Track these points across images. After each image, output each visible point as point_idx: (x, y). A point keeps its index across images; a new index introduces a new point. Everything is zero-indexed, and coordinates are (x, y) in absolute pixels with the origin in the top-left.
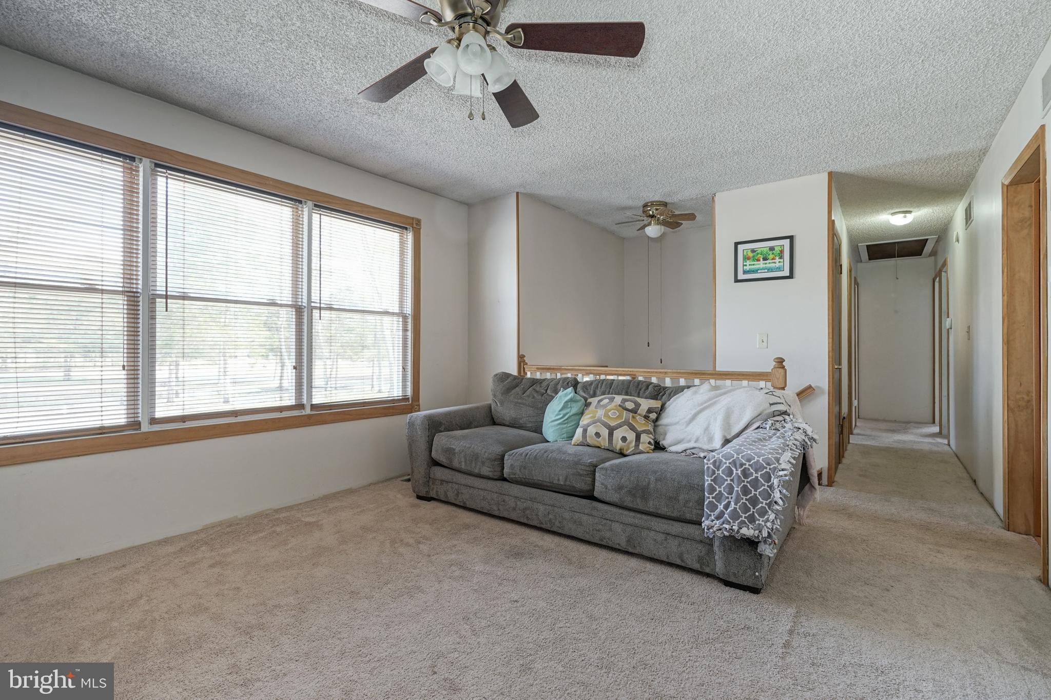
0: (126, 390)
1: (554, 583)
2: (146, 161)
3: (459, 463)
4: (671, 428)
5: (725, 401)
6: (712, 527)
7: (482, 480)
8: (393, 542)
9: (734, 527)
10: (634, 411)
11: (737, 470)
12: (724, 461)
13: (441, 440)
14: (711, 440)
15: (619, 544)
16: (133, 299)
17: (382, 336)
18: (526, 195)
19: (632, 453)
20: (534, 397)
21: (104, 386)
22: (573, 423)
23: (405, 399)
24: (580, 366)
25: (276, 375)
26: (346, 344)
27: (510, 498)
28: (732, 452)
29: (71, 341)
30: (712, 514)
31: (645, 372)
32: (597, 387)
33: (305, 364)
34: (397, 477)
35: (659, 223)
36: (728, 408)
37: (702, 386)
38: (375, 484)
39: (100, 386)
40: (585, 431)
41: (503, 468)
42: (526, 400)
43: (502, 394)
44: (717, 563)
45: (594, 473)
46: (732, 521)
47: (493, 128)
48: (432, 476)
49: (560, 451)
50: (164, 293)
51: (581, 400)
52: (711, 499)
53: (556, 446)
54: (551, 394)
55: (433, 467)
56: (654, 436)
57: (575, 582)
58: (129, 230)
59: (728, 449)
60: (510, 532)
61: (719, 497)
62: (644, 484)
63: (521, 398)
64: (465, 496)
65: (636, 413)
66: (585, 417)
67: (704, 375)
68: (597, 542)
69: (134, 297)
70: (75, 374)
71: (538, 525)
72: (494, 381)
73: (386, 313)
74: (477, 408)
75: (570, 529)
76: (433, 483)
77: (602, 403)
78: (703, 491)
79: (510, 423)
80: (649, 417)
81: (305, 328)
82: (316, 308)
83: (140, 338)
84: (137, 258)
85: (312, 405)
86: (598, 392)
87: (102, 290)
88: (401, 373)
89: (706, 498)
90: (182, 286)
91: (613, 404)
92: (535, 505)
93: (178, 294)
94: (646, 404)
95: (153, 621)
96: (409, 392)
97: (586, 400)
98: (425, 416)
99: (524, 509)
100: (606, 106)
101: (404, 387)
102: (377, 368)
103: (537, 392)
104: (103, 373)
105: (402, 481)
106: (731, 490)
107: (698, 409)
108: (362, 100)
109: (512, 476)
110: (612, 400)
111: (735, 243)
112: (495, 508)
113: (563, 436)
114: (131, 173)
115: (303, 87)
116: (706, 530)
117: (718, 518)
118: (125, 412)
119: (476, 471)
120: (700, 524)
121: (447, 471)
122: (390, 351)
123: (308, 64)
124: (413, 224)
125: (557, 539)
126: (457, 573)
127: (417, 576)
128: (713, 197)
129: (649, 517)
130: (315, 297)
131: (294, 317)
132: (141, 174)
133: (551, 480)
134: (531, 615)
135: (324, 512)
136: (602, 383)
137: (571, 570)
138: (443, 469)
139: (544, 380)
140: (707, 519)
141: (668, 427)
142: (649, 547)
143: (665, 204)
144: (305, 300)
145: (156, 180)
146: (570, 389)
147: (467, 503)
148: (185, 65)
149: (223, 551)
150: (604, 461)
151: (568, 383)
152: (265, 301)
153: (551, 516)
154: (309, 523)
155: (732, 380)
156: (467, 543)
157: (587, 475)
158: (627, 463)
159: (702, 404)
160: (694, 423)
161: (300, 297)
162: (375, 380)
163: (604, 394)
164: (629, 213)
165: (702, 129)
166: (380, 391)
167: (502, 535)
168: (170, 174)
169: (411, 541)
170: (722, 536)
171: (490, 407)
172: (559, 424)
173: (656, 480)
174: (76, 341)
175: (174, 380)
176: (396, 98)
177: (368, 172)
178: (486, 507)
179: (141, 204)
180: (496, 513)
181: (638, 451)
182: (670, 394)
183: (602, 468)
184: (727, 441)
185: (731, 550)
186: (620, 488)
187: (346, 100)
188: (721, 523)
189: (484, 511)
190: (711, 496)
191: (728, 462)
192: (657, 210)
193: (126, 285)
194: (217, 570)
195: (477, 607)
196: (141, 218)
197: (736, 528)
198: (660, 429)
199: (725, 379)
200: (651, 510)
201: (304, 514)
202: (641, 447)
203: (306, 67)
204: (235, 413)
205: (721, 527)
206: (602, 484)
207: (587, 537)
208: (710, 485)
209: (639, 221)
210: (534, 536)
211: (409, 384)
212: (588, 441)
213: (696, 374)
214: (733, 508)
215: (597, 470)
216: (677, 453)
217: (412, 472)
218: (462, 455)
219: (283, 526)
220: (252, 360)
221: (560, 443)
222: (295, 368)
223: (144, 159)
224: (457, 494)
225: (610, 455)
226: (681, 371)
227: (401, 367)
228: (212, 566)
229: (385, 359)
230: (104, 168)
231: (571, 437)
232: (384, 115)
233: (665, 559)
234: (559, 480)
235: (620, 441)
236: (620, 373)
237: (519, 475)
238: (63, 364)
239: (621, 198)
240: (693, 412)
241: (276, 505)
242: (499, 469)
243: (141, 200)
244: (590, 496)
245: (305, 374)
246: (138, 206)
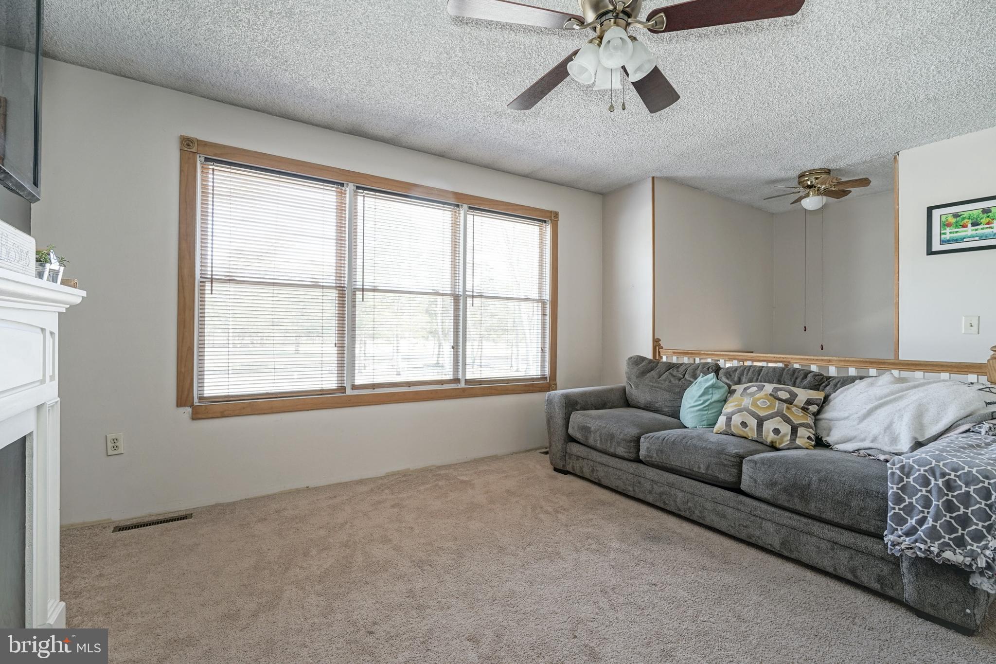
0: (336, 362)
1: (695, 574)
2: (351, 185)
3: (595, 441)
4: (838, 423)
5: (914, 397)
6: (899, 544)
7: (617, 460)
8: (534, 508)
9: (932, 549)
10: (790, 402)
11: (936, 480)
12: (917, 467)
13: (577, 417)
14: (894, 440)
15: (771, 545)
16: (341, 292)
17: (520, 320)
18: (660, 178)
19: (787, 447)
20: (670, 381)
21: (323, 359)
22: (716, 410)
23: (544, 378)
24: (721, 351)
25: (434, 353)
26: (490, 328)
27: (646, 480)
28: (928, 457)
29: (299, 324)
30: (899, 528)
31: (802, 359)
32: (742, 374)
33: (461, 344)
34: (536, 449)
35: (819, 193)
36: (920, 405)
37: (880, 378)
38: (516, 453)
39: (321, 359)
40: (729, 419)
41: (639, 450)
42: (662, 384)
43: (637, 377)
44: (906, 587)
45: (740, 465)
46: (929, 541)
47: (630, 116)
48: (568, 451)
49: (700, 438)
50: (361, 287)
51: (723, 387)
52: (897, 511)
53: (695, 433)
54: (689, 379)
55: (569, 443)
56: (816, 431)
57: (719, 577)
58: (340, 239)
59: (921, 453)
60: (646, 514)
61: (910, 510)
62: (804, 482)
63: (656, 381)
64: (600, 473)
65: (791, 403)
66: (729, 405)
67: (883, 365)
68: (744, 539)
69: (342, 290)
70: (302, 349)
71: (676, 512)
72: (628, 364)
73: (527, 299)
74: (612, 390)
75: (713, 521)
76: (570, 458)
77: (748, 391)
78: (887, 499)
79: (646, 406)
80: (808, 409)
81: (461, 313)
82: (469, 296)
83: (346, 322)
84: (344, 260)
85: (466, 380)
86: (744, 379)
87: (323, 286)
88: (540, 354)
89: (889, 509)
90: (373, 281)
91: (762, 394)
92: (673, 491)
93: (370, 288)
94: (803, 395)
95: (355, 542)
96: (547, 372)
97: (729, 387)
98: (562, 394)
99: (660, 493)
100: (756, 74)
101: (543, 367)
102: (516, 349)
103: (674, 376)
104: (323, 349)
105: (541, 453)
106: (927, 504)
107: (876, 403)
108: (509, 111)
109: (648, 459)
110: (761, 388)
111: (928, 208)
112: (630, 488)
113: (704, 422)
114: (341, 194)
115: (462, 107)
116: (889, 546)
117: (908, 534)
118: (336, 379)
119: (612, 450)
120: (881, 538)
121: (582, 448)
122: (526, 333)
123: (466, 87)
124: (551, 217)
125: (697, 529)
126: (594, 546)
127: (557, 543)
128: (895, 158)
129: (810, 521)
130: (469, 287)
131: (452, 304)
132: (347, 195)
133: (691, 468)
134: (670, 601)
135: (475, 473)
136: (749, 370)
137: (714, 563)
138: (578, 445)
139: (681, 364)
140: (892, 533)
141: (833, 422)
142: (809, 554)
143: (828, 172)
144: (461, 290)
145: (356, 199)
146: (712, 375)
147: (602, 480)
148: (377, 106)
149: (400, 496)
150: (752, 453)
151: (708, 369)
152: (431, 291)
153: (690, 504)
154: (462, 482)
155: (925, 371)
156: (603, 518)
157: (733, 465)
158: (781, 457)
159: (881, 398)
160: (869, 419)
161: (457, 287)
162: (513, 360)
163: (751, 381)
164: (781, 186)
165: (882, 79)
166: (517, 370)
167: (638, 516)
168: (366, 193)
169: (550, 509)
170: (914, 556)
171: (624, 389)
172: (699, 410)
173: (820, 480)
174: (302, 324)
175: (363, 355)
176: (539, 104)
177: (513, 174)
178: (621, 486)
179: (347, 219)
180: (631, 494)
181: (794, 446)
182: (836, 385)
183: (750, 461)
184: (918, 445)
185: (926, 575)
186: (772, 484)
187: (496, 113)
188: (912, 541)
189: (619, 490)
190: (897, 507)
191: (922, 469)
192: (817, 179)
193: (337, 282)
194: (396, 510)
195: (615, 582)
196: (347, 229)
197: (935, 549)
198: (822, 424)
199: (915, 370)
200: (812, 513)
201: (460, 473)
202: (799, 442)
203: (465, 90)
204: (409, 384)
205: (913, 545)
206: (751, 477)
207: (732, 532)
208: (896, 494)
209: (793, 193)
210: (672, 522)
211: (547, 364)
212: (732, 430)
213: (871, 363)
214: (930, 525)
215: (744, 462)
216: (846, 452)
217: (550, 446)
218: (597, 434)
219: (443, 481)
220: (415, 341)
221: (700, 430)
222: (453, 348)
223: (350, 184)
224: (593, 471)
225: (760, 447)
226: (851, 359)
227: (540, 349)
228: (393, 506)
229: (522, 341)
230: (325, 194)
231: (712, 424)
232: (528, 120)
233: (831, 570)
234: (699, 468)
235: (772, 434)
236: (769, 359)
237: (656, 458)
238: (295, 342)
239: (773, 171)
240: (869, 407)
241: (438, 462)
242: (635, 451)
243: (347, 216)
244: (735, 488)
245: (461, 353)
246: (345, 220)
